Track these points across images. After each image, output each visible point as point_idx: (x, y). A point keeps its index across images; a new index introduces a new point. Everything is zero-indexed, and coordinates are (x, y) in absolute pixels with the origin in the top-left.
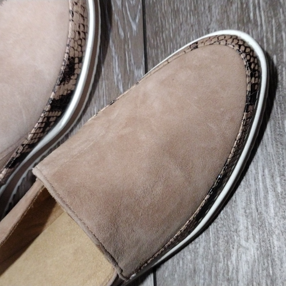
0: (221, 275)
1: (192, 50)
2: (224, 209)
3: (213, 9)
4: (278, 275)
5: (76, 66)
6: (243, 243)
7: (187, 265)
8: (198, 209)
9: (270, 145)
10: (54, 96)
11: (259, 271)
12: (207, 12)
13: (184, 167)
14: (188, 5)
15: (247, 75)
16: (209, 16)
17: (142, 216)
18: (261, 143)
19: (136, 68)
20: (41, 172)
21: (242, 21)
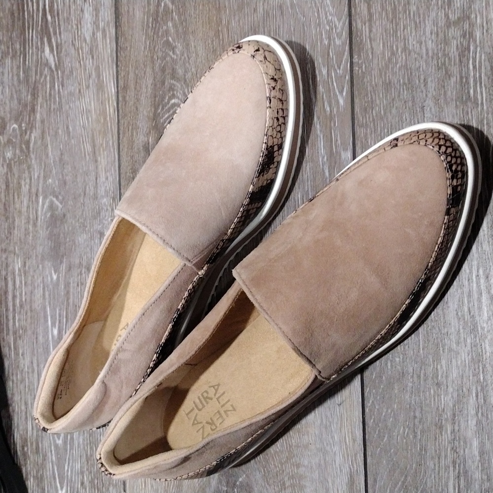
0: (430, 379)
1: (392, 148)
2: (435, 310)
3: (429, 83)
4: (489, 382)
5: (276, 154)
6: (454, 346)
7: (395, 367)
8: (399, 313)
9: (486, 242)
10: (253, 189)
11: (469, 377)
12: (422, 85)
13: (380, 274)
14: (401, 77)
15: (447, 179)
16: (424, 91)
17: (337, 322)
18: (477, 239)
19: (343, 150)
20: (240, 275)
21: (461, 98)
